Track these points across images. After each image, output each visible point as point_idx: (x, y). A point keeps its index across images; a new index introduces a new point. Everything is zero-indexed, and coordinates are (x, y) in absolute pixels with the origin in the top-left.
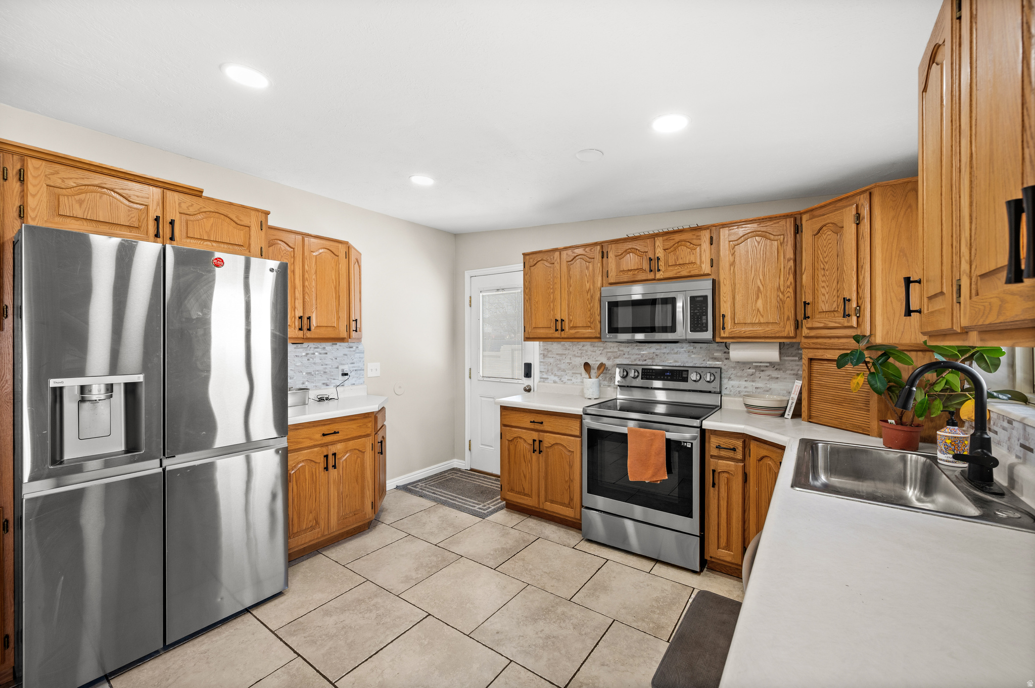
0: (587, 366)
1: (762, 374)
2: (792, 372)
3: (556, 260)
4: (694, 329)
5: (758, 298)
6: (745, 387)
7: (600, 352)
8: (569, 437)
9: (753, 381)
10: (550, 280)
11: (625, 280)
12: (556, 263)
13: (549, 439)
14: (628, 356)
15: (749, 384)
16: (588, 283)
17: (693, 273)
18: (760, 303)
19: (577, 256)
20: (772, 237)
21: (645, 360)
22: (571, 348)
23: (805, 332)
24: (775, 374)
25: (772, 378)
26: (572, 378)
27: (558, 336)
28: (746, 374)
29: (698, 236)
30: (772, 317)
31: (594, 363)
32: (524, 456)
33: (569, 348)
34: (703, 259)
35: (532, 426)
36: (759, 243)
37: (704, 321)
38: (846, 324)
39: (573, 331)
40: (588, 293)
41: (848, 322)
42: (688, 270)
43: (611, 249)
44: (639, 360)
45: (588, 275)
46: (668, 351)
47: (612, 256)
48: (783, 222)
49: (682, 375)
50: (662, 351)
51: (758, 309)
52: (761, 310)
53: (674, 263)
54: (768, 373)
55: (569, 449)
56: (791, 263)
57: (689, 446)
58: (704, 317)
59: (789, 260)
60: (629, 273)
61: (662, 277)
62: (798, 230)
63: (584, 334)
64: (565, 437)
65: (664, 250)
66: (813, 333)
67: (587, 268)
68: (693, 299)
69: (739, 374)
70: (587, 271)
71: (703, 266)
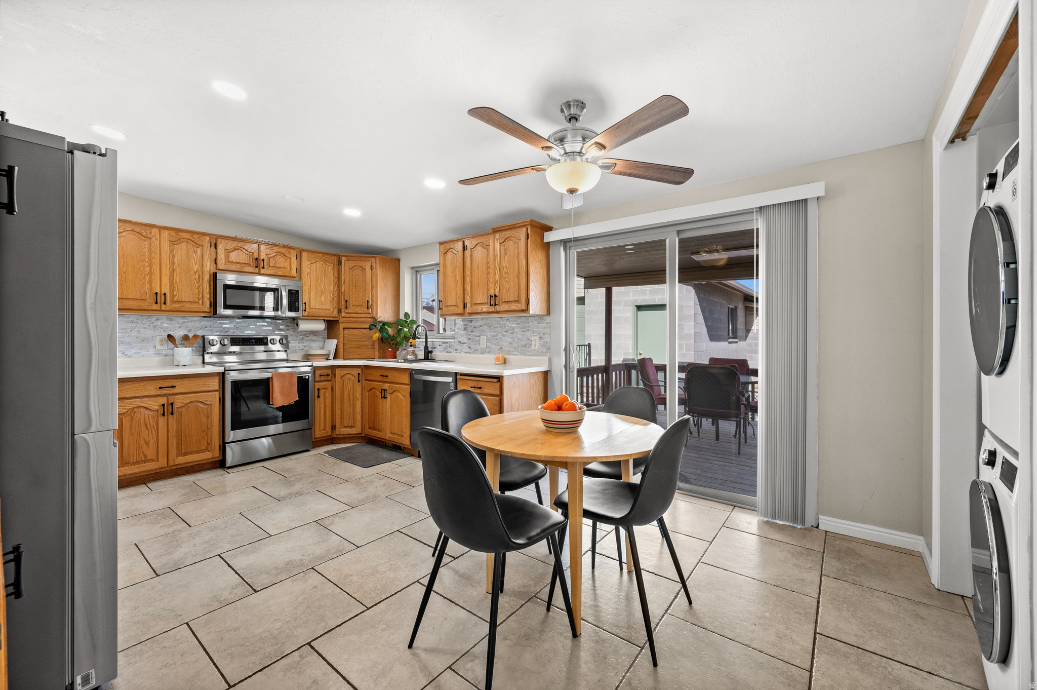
0: (170, 337)
1: (308, 338)
2: (322, 337)
3: (154, 236)
4: (290, 310)
5: (322, 295)
6: (298, 347)
7: (179, 325)
8: (206, 393)
9: (303, 343)
10: (145, 253)
11: (234, 270)
12: (153, 239)
13: (179, 401)
14: (210, 329)
15: (301, 345)
16: (196, 264)
17: (286, 274)
18: (323, 298)
19: (182, 239)
20: (328, 264)
21: (227, 332)
22: (140, 321)
23: (343, 314)
24: (314, 338)
25: (313, 340)
26: (141, 351)
27: (157, 309)
28: (299, 339)
29: (289, 252)
30: (328, 306)
31: (178, 334)
32: (146, 424)
33: (137, 321)
34: (292, 267)
35: (159, 392)
36: (322, 265)
37: (297, 305)
38: (367, 312)
39: (177, 306)
40: (195, 273)
41: (368, 311)
42: (283, 272)
43: (221, 242)
44: (221, 332)
45: (195, 258)
46: (246, 325)
47: (221, 248)
48: (333, 257)
49: (263, 341)
50: (242, 325)
51: (322, 302)
52: (323, 301)
53: (273, 265)
54: (310, 338)
55: (206, 403)
56: (337, 280)
57: (307, 378)
58: (297, 303)
59: (336, 278)
60: (237, 264)
61: (265, 273)
62: (340, 263)
63: (191, 308)
64: (202, 394)
65: (267, 255)
66: (348, 315)
67: (195, 252)
68: (290, 291)
69: (295, 339)
70: (194, 255)
71: (293, 271)
